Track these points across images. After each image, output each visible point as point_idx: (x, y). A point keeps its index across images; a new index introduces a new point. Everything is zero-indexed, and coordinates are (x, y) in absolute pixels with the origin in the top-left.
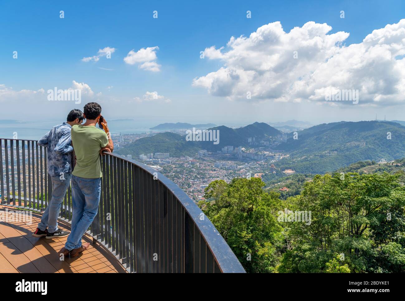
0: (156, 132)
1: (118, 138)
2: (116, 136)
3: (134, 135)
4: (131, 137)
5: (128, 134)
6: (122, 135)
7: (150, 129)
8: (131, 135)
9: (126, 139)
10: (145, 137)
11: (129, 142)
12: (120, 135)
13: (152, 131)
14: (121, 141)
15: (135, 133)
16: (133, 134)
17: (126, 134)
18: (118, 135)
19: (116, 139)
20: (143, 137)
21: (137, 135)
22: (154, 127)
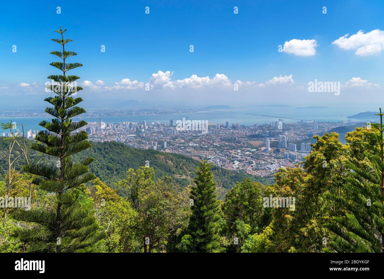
0: (355, 122)
1: (312, 125)
2: (310, 123)
3: (329, 123)
4: (325, 125)
5: (323, 122)
6: (316, 122)
7: (348, 117)
8: (326, 123)
9: (320, 127)
10: (342, 126)
11: (324, 130)
12: (314, 122)
13: (350, 120)
14: (315, 129)
15: (331, 122)
16: (327, 122)
17: (321, 122)
18: (312, 122)
19: (311, 126)
20: (339, 126)
21: (333, 123)
22: (354, 116)
